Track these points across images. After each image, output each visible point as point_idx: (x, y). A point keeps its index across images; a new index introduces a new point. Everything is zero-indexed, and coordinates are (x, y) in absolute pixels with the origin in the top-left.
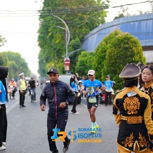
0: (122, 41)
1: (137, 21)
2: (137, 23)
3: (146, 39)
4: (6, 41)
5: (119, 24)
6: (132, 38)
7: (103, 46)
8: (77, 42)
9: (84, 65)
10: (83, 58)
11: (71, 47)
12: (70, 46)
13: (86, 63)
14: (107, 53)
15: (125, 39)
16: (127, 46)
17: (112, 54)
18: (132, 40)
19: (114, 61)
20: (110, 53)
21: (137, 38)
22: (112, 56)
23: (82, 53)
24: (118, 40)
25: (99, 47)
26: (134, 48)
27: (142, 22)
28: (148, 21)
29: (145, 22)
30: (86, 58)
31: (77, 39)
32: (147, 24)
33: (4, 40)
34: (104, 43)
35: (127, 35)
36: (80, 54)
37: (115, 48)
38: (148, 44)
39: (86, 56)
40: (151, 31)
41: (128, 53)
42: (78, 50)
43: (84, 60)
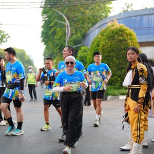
0: (117, 33)
1: (138, 16)
2: (138, 18)
3: (148, 35)
4: (9, 37)
5: (120, 19)
6: (127, 30)
7: (99, 39)
8: (78, 37)
9: (84, 60)
10: (83, 53)
11: (72, 43)
12: (71, 41)
13: (86, 58)
14: (101, 46)
15: (119, 31)
16: (121, 38)
17: (105, 47)
18: (127, 32)
19: (107, 54)
20: (104, 46)
21: (132, 30)
22: (105, 49)
23: (82, 48)
24: (113, 32)
25: (95, 40)
26: (129, 41)
27: (144, 17)
28: (150, 16)
29: (147, 16)
30: (86, 53)
31: (79, 35)
32: (149, 18)
33: (7, 36)
34: (100, 36)
35: (122, 26)
36: (80, 49)
37: (109, 40)
38: (150, 40)
39: (86, 51)
40: (152, 26)
41: (123, 46)
42: (78, 45)
43: (83, 56)
